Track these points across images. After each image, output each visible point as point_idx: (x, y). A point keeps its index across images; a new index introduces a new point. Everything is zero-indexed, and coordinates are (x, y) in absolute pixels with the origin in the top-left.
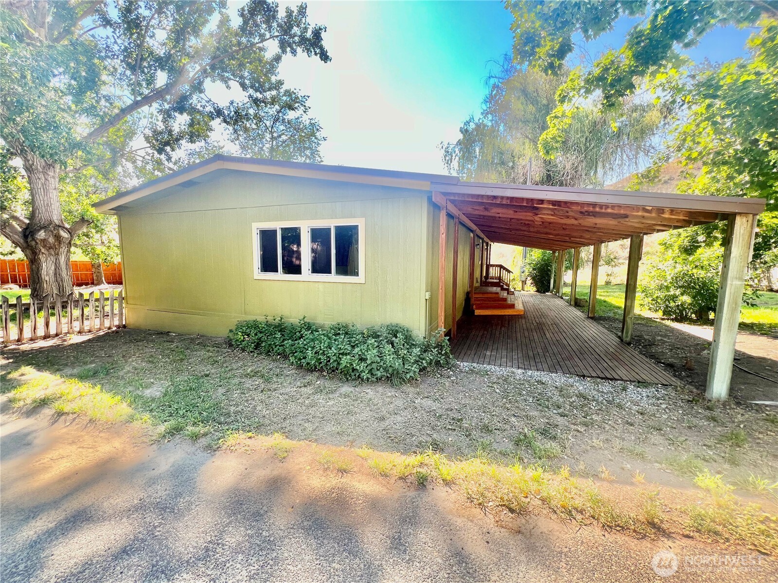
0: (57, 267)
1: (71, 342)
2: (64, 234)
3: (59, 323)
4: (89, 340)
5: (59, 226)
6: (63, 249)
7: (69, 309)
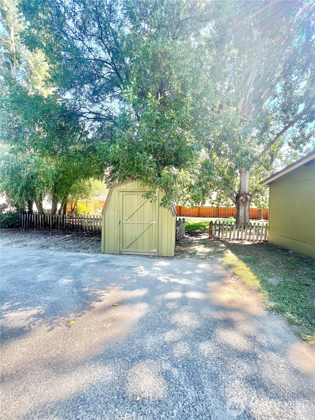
0: (245, 211)
1: (245, 244)
2: (249, 197)
3: (242, 234)
4: (251, 244)
5: (247, 194)
6: (248, 204)
7: (246, 229)
